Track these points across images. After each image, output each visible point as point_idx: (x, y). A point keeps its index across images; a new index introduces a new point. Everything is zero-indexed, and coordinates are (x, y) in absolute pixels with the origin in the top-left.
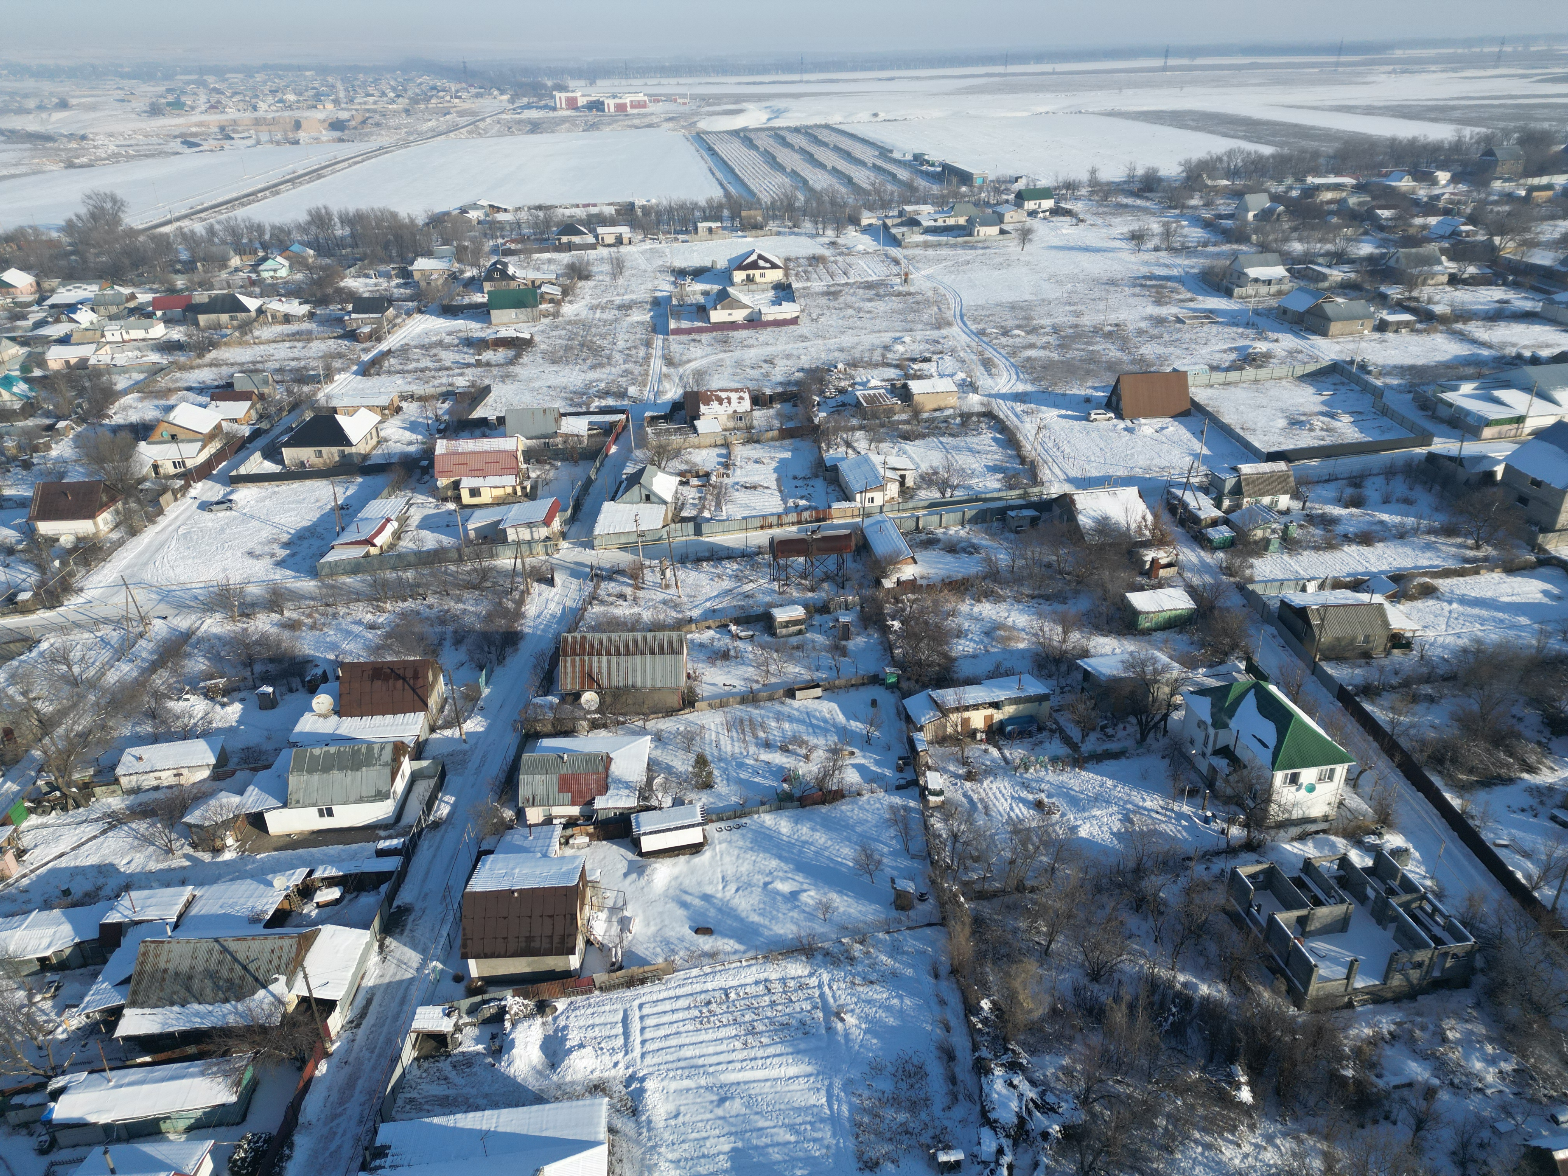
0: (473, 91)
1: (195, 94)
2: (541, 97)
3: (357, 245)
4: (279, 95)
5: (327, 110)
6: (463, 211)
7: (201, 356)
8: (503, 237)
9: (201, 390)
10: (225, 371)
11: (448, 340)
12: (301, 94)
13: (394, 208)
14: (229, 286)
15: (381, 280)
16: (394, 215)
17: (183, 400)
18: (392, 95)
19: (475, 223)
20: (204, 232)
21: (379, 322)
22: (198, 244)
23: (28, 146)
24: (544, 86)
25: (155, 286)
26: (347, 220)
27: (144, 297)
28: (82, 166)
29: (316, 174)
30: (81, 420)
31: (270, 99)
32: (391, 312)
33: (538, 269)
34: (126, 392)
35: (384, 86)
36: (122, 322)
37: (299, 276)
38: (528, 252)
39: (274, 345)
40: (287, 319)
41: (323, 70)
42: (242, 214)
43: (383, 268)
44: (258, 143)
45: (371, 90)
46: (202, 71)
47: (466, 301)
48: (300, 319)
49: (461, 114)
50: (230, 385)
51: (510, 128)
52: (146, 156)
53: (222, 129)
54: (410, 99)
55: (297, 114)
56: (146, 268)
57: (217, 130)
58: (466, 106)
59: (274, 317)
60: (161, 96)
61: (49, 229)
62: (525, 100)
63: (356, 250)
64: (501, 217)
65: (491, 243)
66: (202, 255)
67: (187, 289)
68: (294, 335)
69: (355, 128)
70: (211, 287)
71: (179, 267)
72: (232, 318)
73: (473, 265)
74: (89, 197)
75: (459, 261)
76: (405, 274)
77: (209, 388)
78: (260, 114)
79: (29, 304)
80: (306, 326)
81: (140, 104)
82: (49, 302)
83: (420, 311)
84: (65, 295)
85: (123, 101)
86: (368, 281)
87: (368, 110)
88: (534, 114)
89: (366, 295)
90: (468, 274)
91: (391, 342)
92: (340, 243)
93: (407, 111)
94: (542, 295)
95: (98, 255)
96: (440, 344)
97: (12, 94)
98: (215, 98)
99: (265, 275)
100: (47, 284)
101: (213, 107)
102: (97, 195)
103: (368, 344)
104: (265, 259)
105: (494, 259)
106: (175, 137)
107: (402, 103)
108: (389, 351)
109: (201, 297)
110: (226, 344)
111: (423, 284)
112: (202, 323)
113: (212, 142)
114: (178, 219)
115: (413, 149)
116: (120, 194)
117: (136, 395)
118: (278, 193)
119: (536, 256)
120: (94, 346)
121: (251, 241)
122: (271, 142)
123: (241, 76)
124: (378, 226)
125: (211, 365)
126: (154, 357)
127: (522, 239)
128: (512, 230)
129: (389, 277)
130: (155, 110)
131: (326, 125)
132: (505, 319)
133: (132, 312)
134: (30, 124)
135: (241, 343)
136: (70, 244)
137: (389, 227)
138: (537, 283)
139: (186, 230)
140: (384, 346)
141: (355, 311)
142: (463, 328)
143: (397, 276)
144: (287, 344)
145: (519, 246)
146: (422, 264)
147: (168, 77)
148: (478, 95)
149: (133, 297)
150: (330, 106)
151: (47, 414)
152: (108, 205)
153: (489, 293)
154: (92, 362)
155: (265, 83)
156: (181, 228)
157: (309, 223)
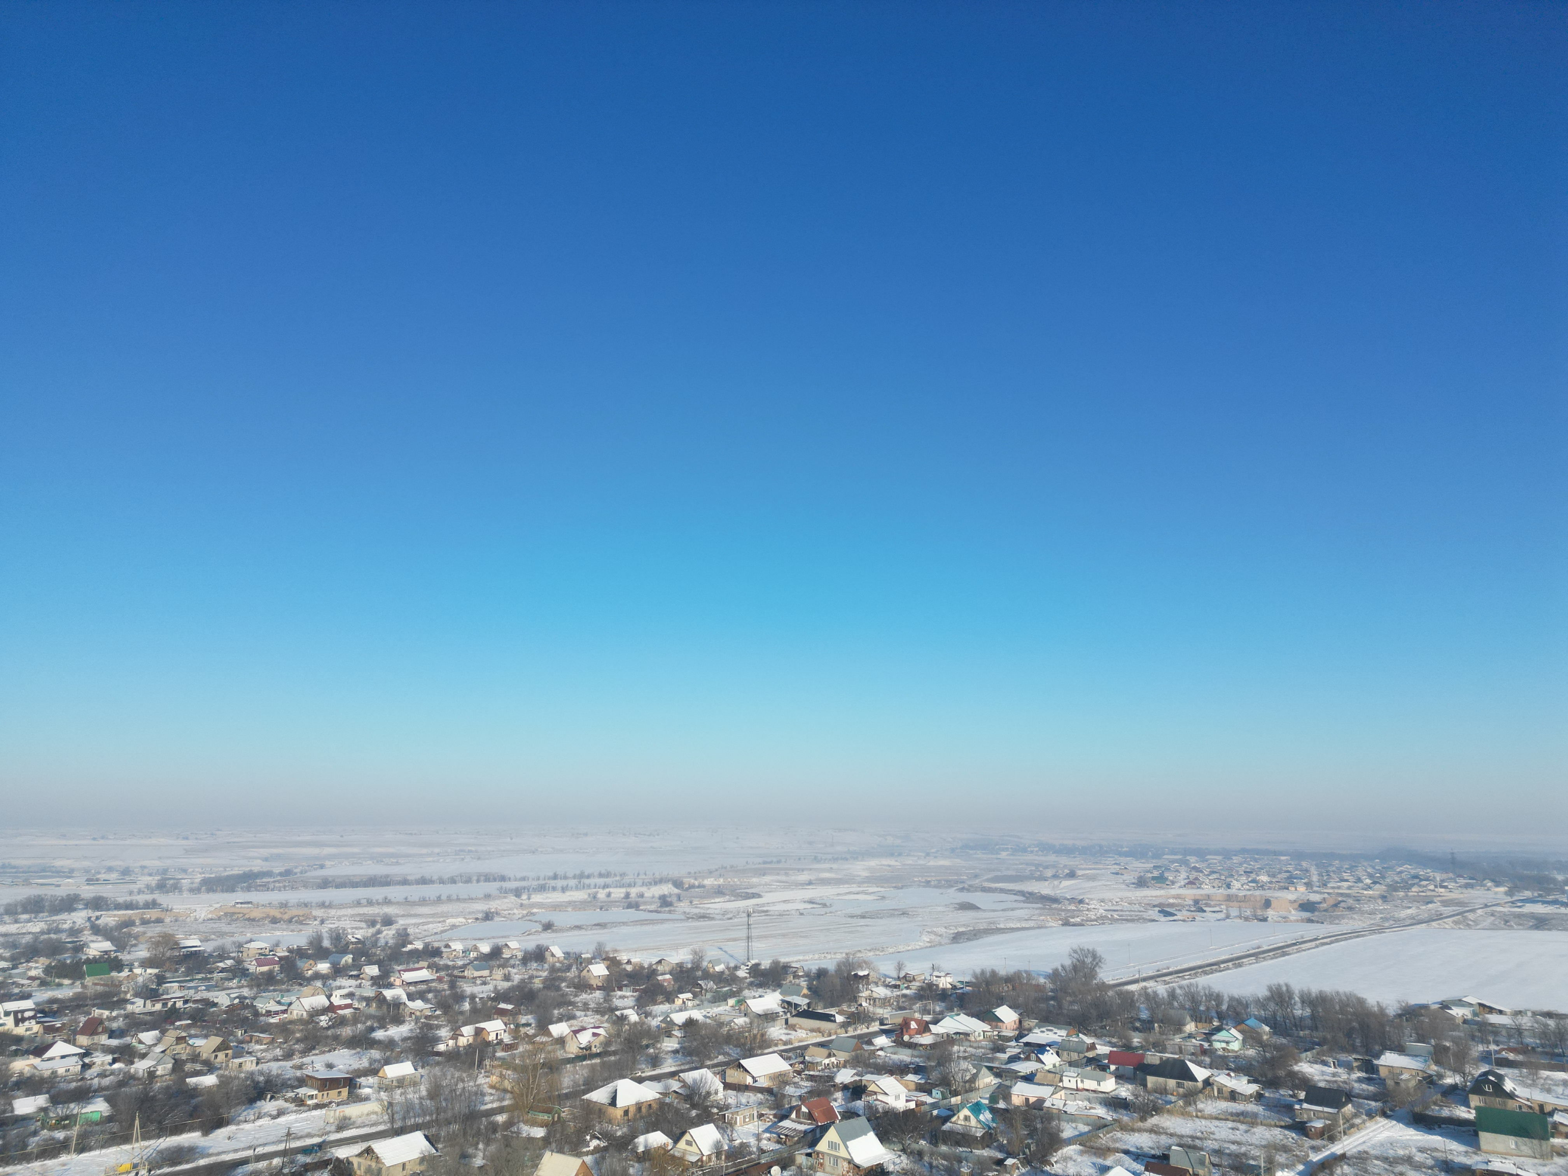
0: (1462, 881)
1: (1177, 871)
2: (1549, 891)
3: (1316, 1028)
4: (1253, 876)
5: (1300, 892)
6: (1445, 1006)
7: (1143, 1119)
8: (1497, 1043)
9: (1137, 1156)
10: (1164, 1140)
11: (1419, 1157)
12: (1274, 876)
13: (1362, 994)
14: (1181, 1052)
15: (1340, 1070)
16: (1361, 1002)
17: (1119, 1163)
18: (1368, 881)
19: (1460, 1021)
20: (1165, 995)
21: (1334, 1118)
22: (1158, 1005)
23: (1039, 905)
24: (1554, 881)
25: (1114, 1040)
26: (1308, 1000)
27: (1103, 1049)
28: (1074, 925)
29: (1281, 951)
30: (1027, 1161)
31: (1244, 879)
32: (1349, 1109)
33: (1549, 1091)
34: (1069, 1142)
35: (1360, 872)
36: (1080, 1070)
37: (1251, 1052)
38: (1535, 1067)
39: (1217, 1123)
40: (1233, 1096)
41: (1298, 856)
42: (1203, 982)
43: (1343, 1057)
44: (1228, 917)
45: (1346, 876)
46: (1186, 852)
47: (1445, 1113)
48: (1247, 1098)
49: (1446, 903)
50: (1165, 1157)
51: (1506, 922)
52: (1127, 920)
53: (1196, 902)
54: (1388, 886)
55: (1268, 894)
56: (1109, 1021)
57: (1191, 903)
58: (1452, 896)
59: (1220, 1091)
60: (1148, 872)
61: (1039, 975)
62: (1528, 894)
63: (1315, 1034)
64: (1493, 1019)
65: (1481, 1048)
66: (1160, 1016)
67: (1142, 1047)
68: (1238, 1115)
69: (1326, 910)
70: (1164, 1051)
71: (1138, 1024)
72: (1179, 1085)
73: (1456, 1070)
74: (1075, 952)
75: (1438, 1062)
76: (1370, 1068)
77: (1145, 1155)
78: (1233, 891)
79: (1009, 1039)
80: (1252, 1107)
81: (1130, 877)
82: (1025, 1040)
83: (1384, 1115)
84: (1039, 1035)
85: (1117, 874)
86: (1325, 1068)
87: (1342, 895)
88: (1540, 909)
89: (1322, 1085)
90: (1449, 1081)
91: (1345, 1145)
92: (1299, 1023)
93: (1384, 898)
94: (1555, 1125)
95: (1071, 1003)
96: (1409, 1160)
97: (1037, 866)
98: (1194, 874)
99: (1217, 1045)
100: (1027, 1024)
101: (1191, 883)
102: (1081, 950)
103: (1318, 1142)
104: (1219, 1029)
105: (1484, 1068)
106: (1154, 906)
107: (1379, 890)
108: (1343, 1157)
109: (1153, 1058)
110: (1169, 1112)
111: (1390, 1083)
112: (1149, 1085)
113: (1185, 913)
114: (1145, 979)
115: (1388, 935)
116: (1100, 951)
117: (1077, 1147)
118: (1240, 965)
119: (1545, 1073)
120: (1051, 1089)
121: (1208, 1009)
122: (1240, 917)
123: (1220, 858)
124: (1342, 1011)
125: (1152, 1131)
126: (1101, 1111)
127: (1524, 1049)
128: (1510, 1037)
129: (1350, 1068)
130: (1141, 883)
131: (1296, 905)
132: (1500, 1148)
133: (1090, 1061)
134: (1044, 888)
135: (1184, 1114)
136: (1052, 991)
137: (1354, 1014)
138: (1548, 1109)
139: (1150, 990)
140: (1337, 1148)
141: (1308, 1100)
142: (1440, 1147)
143: (1360, 1069)
144: (1230, 1124)
145: (1520, 1058)
146: (1389, 1059)
147: (1157, 856)
148: (1467, 886)
149: (1093, 1047)
150: (1302, 889)
151: (1001, 1148)
152: (1088, 960)
153: (1477, 1109)
154: (1047, 1104)
155: (1241, 864)
156: (1146, 988)
157: (1268, 999)
